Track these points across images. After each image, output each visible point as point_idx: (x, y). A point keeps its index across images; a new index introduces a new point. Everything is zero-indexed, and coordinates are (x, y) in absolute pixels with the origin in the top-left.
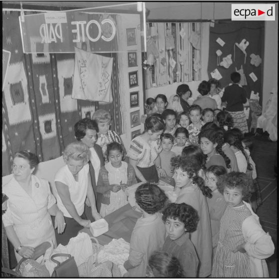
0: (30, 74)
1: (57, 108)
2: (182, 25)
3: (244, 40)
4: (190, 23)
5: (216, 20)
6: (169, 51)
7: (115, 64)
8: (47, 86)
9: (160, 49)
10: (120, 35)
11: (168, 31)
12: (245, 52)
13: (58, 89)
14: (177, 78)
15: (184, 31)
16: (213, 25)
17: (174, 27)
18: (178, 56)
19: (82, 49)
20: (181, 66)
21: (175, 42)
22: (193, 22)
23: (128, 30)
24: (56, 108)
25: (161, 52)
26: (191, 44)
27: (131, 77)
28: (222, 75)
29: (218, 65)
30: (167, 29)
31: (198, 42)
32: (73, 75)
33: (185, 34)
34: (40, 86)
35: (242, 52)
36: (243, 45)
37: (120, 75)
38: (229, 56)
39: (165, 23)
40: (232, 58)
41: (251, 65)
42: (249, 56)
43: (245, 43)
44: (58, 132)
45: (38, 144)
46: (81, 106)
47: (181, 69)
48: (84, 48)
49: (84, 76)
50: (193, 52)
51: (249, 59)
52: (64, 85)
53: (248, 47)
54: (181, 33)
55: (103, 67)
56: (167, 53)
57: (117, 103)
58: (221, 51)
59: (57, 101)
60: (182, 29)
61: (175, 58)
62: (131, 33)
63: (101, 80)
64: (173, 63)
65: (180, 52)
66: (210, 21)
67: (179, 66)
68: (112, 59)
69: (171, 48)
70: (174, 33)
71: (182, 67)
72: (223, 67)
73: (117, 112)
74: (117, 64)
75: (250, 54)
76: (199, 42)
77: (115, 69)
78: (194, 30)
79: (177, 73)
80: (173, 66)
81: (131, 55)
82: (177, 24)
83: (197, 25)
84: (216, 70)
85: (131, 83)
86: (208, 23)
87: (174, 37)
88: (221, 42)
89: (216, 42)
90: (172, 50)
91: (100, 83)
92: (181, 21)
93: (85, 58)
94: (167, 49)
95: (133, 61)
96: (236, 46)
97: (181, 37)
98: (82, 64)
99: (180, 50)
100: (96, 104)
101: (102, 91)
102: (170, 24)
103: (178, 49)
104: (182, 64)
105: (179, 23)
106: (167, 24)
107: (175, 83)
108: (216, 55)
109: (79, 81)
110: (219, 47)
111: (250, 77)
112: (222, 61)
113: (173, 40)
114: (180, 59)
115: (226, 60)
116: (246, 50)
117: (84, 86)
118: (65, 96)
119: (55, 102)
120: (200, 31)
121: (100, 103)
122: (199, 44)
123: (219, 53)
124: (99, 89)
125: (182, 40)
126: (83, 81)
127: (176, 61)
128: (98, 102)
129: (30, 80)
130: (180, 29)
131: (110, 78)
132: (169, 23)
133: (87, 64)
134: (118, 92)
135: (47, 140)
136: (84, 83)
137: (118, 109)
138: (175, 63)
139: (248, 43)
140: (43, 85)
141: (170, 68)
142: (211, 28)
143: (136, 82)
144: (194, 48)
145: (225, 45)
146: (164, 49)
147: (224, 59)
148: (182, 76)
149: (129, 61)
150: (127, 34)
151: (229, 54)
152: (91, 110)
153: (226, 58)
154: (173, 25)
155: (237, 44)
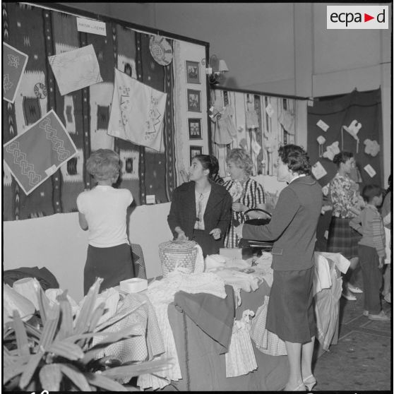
0: (51, 90)
1: (87, 143)
2: (268, 99)
3: (355, 122)
4: (279, 99)
5: (314, 98)
6: (250, 130)
7: (169, 103)
8: (75, 111)
9: (238, 126)
10: (178, 67)
11: (249, 104)
12: (356, 138)
13: (89, 118)
14: (263, 169)
15: (271, 108)
16: (311, 104)
17: (257, 100)
18: (264, 140)
19: (125, 72)
20: (268, 153)
21: (260, 120)
22: (285, 98)
23: (188, 63)
24: (84, 143)
25: (240, 131)
26: (282, 126)
27: (192, 124)
28: (326, 170)
29: (320, 156)
30: (248, 102)
31: (291, 125)
32: (111, 104)
33: (272, 112)
34: (65, 108)
35: (352, 137)
36: (354, 128)
37: (176, 120)
38: (336, 144)
39: (246, 95)
40: (340, 146)
41: (366, 154)
42: (363, 142)
43: (356, 125)
44: (85, 177)
45: (57, 187)
46: (119, 148)
47: (269, 157)
48: (128, 71)
49: (125, 108)
50: (285, 136)
51: (363, 146)
52: (98, 115)
53: (360, 130)
54: (267, 109)
55: (152, 102)
56: (248, 133)
57: (171, 155)
58: (325, 137)
59: (86, 134)
60: (269, 105)
61: (260, 141)
62: (192, 67)
63: (149, 119)
64: (256, 147)
65: (267, 135)
66: (307, 99)
67: (266, 153)
68: (165, 95)
69: (253, 127)
70: (258, 108)
71: (270, 155)
72: (327, 159)
73: (170, 168)
74: (172, 104)
75: (364, 140)
76: (293, 125)
77: (170, 109)
78: (285, 108)
79: (263, 162)
80: (257, 152)
81: (192, 96)
82: (262, 98)
83: (290, 102)
84: (318, 163)
85: (192, 134)
86: (305, 102)
87: (258, 114)
88: (323, 125)
89: (317, 126)
90: (256, 129)
91: (148, 123)
92: (267, 95)
93: (128, 86)
94: (249, 127)
95: (195, 104)
96: (344, 130)
97: (267, 115)
98: (124, 92)
99: (266, 131)
100: (141, 149)
101: (149, 133)
102: (252, 97)
103: (264, 130)
104: (270, 150)
105: (264, 97)
106: (248, 96)
107: (260, 175)
108: (318, 143)
109: (119, 113)
110: (321, 132)
111: (365, 171)
112: (325, 150)
113: (256, 118)
114: (266, 143)
115: (331, 150)
116: (358, 134)
117: (125, 122)
118: (98, 129)
119: (84, 134)
120: (294, 110)
121: (146, 148)
122: (293, 127)
123: (321, 140)
124: (146, 130)
125: (269, 119)
126: (123, 114)
127: (261, 145)
128: (144, 147)
129: (52, 98)
130: (266, 105)
131: (161, 118)
132: (250, 95)
133: (131, 93)
134: (172, 140)
135: (70, 183)
136: (125, 117)
137: (172, 163)
138: (259, 148)
139: (360, 126)
140: (69, 108)
141: (253, 154)
142: (309, 108)
143: (198, 133)
144: (286, 132)
145: (328, 129)
146: (243, 127)
147: (328, 148)
148: (270, 169)
149: (189, 103)
150: (187, 68)
151: (335, 141)
152: (133, 157)
153: (330, 147)
154: (257, 97)
155: (345, 127)
